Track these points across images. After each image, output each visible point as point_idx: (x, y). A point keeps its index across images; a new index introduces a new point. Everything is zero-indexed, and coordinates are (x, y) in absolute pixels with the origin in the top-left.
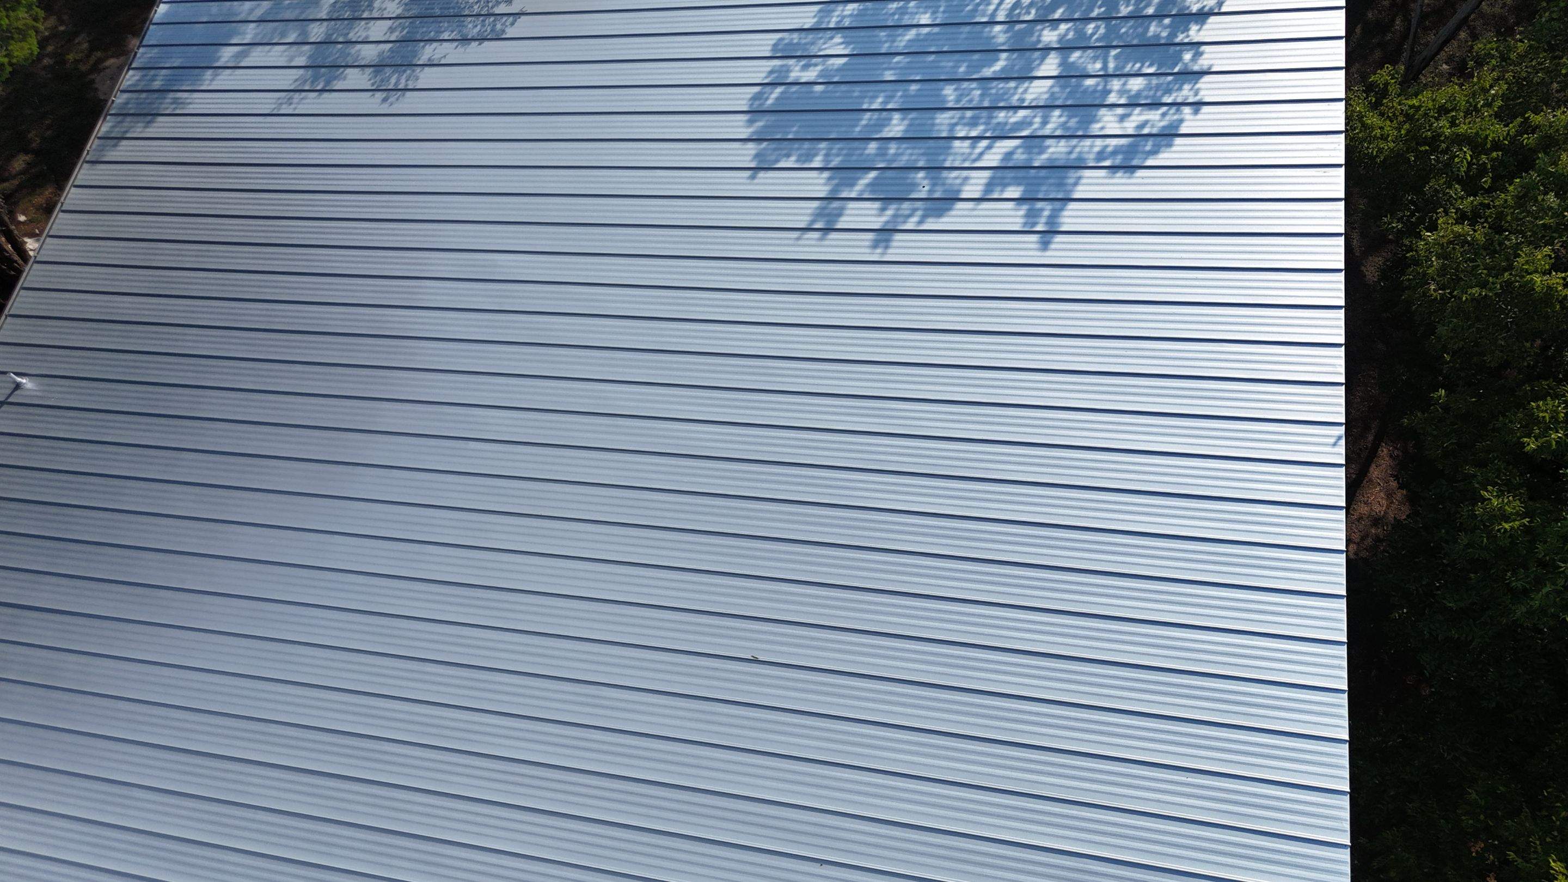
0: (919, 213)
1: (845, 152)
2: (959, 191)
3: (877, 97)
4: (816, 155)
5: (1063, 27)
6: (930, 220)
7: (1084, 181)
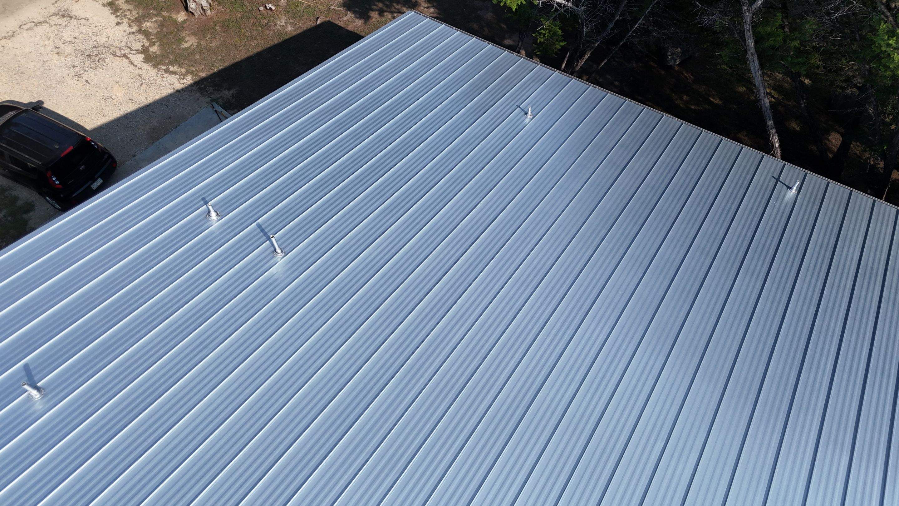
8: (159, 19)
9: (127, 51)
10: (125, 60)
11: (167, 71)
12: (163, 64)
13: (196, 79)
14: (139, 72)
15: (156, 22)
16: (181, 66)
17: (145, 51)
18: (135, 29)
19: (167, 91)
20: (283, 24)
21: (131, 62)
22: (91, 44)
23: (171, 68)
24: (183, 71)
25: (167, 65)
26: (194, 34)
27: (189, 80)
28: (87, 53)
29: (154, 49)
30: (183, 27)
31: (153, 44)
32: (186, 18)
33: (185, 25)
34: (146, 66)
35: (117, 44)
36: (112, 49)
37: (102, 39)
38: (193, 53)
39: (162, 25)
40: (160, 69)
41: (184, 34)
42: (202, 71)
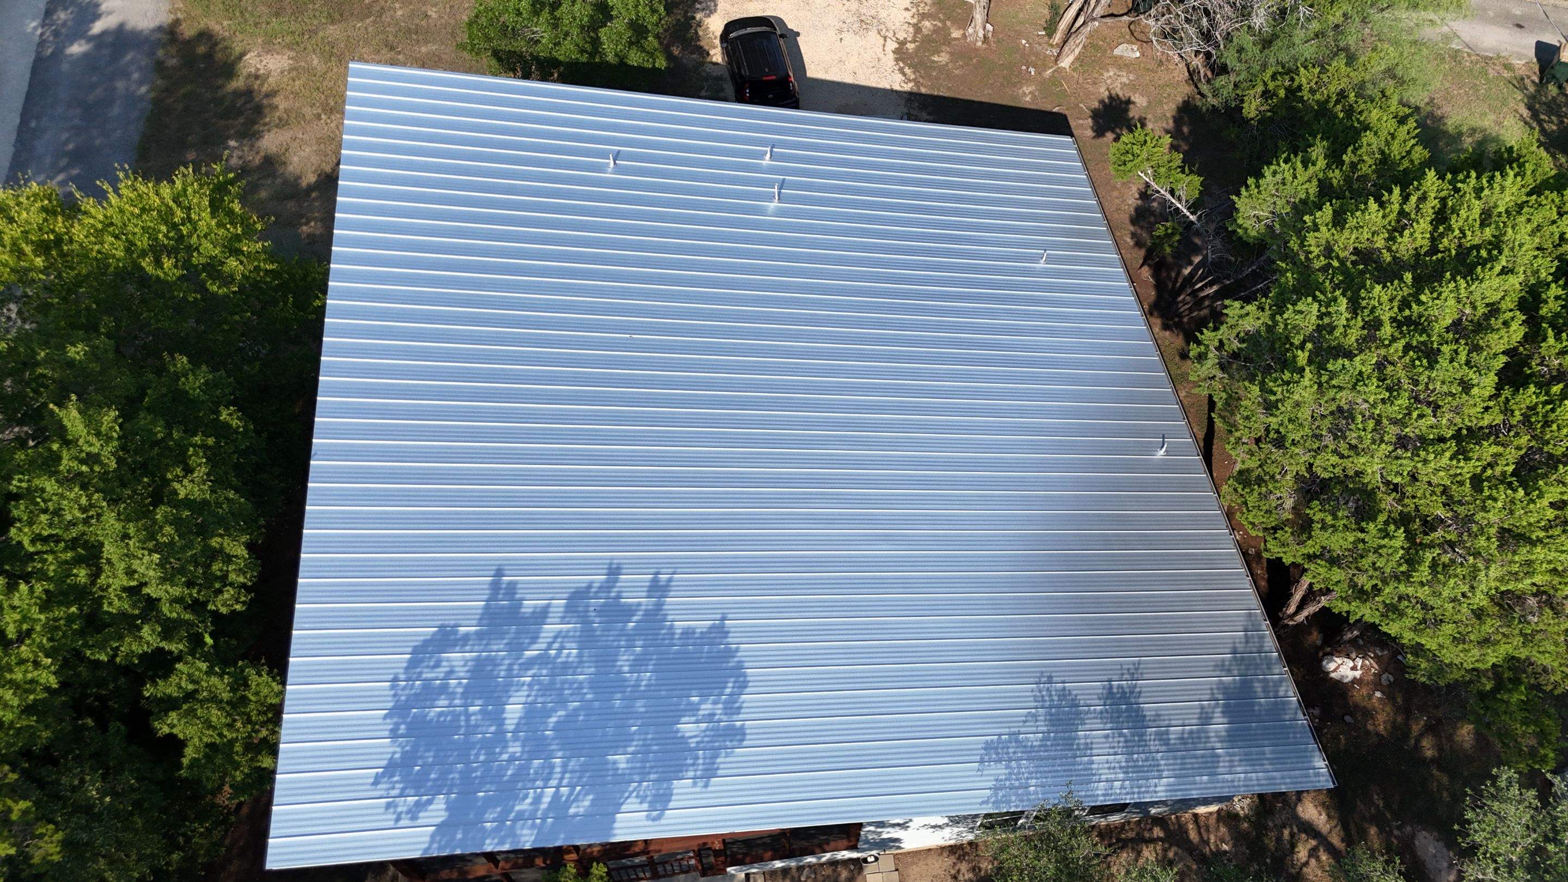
0: (594, 590)
1: (660, 637)
2: (567, 606)
3: (646, 686)
4: (682, 634)
5: (505, 757)
6: (584, 585)
7: (478, 617)
8: (940, 24)
9: (890, 34)
10: (882, 41)
11: (901, 71)
12: (903, 62)
13: (915, 89)
14: (881, 56)
15: (935, 25)
16: (914, 73)
17: (902, 43)
18: (914, 21)
19: (885, 85)
20: (1027, 92)
21: (884, 46)
22: (873, 13)
23: (907, 70)
24: (913, 77)
25: (906, 64)
26: (951, 54)
27: (908, 87)
28: (863, 18)
29: (910, 46)
30: (950, 43)
31: (914, 41)
32: (959, 37)
33: (953, 43)
34: (891, 56)
35: (889, 25)
36: (882, 27)
37: (883, 14)
38: (934, 68)
39: (936, 31)
40: (898, 64)
41: (944, 48)
42: (925, 87)
